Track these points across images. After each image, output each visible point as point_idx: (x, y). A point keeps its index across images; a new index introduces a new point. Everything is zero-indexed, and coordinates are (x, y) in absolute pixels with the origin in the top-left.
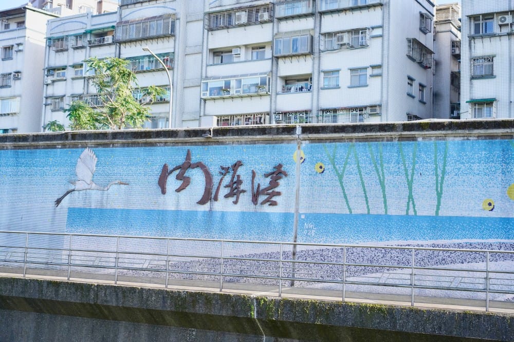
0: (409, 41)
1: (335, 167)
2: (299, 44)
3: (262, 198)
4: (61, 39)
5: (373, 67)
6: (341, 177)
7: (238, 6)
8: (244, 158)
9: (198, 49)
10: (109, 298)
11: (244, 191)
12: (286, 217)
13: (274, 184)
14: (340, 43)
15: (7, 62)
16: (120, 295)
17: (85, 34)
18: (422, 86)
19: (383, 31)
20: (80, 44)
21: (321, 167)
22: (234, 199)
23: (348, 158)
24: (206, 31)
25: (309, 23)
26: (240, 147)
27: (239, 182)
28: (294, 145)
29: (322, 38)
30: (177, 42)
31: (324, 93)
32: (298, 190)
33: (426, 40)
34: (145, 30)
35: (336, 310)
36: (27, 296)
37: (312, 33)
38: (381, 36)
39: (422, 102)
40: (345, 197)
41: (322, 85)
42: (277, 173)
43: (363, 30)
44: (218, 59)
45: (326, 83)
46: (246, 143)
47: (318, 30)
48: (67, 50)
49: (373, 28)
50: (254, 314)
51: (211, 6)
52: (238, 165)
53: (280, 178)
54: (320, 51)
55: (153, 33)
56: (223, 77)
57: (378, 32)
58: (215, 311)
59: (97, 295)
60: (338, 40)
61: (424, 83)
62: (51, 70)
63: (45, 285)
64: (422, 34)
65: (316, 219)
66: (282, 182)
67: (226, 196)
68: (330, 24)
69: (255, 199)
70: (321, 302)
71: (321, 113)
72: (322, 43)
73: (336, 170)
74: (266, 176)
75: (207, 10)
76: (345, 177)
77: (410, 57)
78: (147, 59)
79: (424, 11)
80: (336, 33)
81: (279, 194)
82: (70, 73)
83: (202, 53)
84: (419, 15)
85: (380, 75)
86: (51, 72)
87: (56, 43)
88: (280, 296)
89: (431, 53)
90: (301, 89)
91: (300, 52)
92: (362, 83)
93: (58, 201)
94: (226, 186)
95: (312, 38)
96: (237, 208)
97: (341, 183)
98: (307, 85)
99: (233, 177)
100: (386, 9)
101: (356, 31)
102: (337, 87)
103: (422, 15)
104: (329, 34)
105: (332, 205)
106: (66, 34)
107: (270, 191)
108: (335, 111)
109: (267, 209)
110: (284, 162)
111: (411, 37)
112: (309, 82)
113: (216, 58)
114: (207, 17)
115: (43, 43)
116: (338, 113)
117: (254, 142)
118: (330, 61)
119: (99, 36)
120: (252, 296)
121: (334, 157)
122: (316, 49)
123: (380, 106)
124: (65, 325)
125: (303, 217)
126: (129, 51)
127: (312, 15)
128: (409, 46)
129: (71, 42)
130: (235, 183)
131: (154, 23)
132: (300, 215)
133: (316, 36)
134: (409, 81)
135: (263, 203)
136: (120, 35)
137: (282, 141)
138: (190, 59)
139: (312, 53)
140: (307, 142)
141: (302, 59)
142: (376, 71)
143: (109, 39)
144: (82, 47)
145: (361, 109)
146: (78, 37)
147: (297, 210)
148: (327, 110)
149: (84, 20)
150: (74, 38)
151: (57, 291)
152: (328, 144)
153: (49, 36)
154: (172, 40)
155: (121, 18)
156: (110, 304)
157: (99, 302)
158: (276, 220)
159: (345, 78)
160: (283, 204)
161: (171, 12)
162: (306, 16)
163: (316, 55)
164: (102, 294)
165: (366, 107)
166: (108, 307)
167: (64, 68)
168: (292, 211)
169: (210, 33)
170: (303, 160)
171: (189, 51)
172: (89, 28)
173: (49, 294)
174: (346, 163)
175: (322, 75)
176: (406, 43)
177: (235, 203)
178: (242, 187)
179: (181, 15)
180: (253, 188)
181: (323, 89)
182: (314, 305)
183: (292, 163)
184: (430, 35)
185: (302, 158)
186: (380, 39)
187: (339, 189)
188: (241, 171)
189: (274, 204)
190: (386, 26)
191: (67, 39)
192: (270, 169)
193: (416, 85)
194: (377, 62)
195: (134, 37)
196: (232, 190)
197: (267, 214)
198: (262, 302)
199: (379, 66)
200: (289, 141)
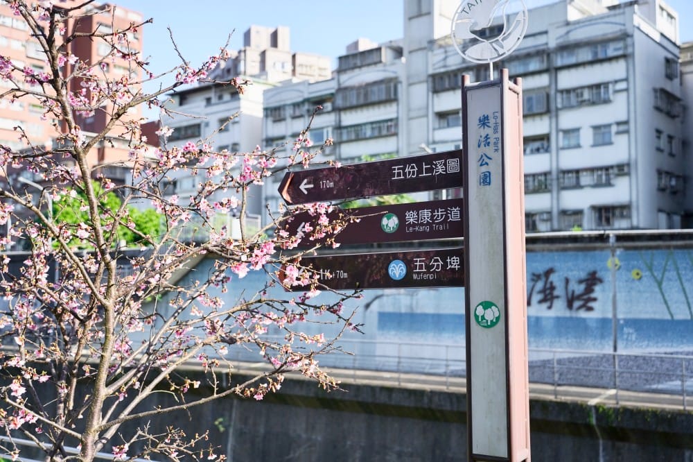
0: (655, 90)
1: (653, 275)
2: (534, 102)
3: (577, 304)
4: (277, 109)
5: (618, 124)
6: (660, 284)
7: (464, 65)
8: (557, 265)
9: (422, 112)
10: (443, 403)
11: (557, 297)
12: (604, 322)
13: (589, 290)
14: (580, 99)
15: (224, 134)
16: (454, 400)
17: (303, 102)
18: (670, 138)
19: (628, 84)
20: (298, 113)
21: (638, 274)
22: (548, 304)
23: (666, 264)
24: (430, 94)
25: (543, 80)
26: (551, 254)
27: (552, 288)
28: (608, 252)
29: (559, 95)
30: (400, 106)
31: (563, 154)
32: (614, 297)
33: (673, 87)
34: (366, 95)
35: (678, 418)
36: (360, 399)
37: (547, 90)
38: (627, 90)
39: (671, 155)
40: (666, 302)
41: (561, 144)
42: (592, 280)
43: (606, 85)
44: (444, 123)
45: (566, 143)
46: (557, 250)
47: (553, 86)
48: (284, 119)
49: (616, 82)
50: (593, 421)
51: (437, 66)
52: (549, 272)
53: (595, 284)
54: (557, 109)
55: (375, 98)
56: (453, 141)
57: (622, 85)
58: (552, 417)
59: (430, 400)
60: (577, 96)
61: (672, 134)
62: (269, 141)
63: (378, 390)
64: (668, 81)
65: (637, 324)
66: (597, 288)
67: (541, 302)
68: (567, 80)
69: (570, 305)
70: (663, 410)
71: (561, 175)
72: (559, 100)
73: (655, 277)
74: (581, 282)
75: (431, 71)
76: (664, 284)
77: (657, 109)
78: (369, 127)
79: (670, 56)
80: (574, 90)
81: (595, 300)
82: (289, 143)
83: (427, 116)
84: (663, 61)
85: (627, 132)
86: (270, 142)
87: (274, 113)
88: (617, 403)
89: (679, 100)
90: (538, 150)
91: (535, 110)
92: (607, 140)
93: (367, 306)
94: (540, 292)
95: (548, 96)
96: (552, 313)
97: (661, 289)
98: (543, 145)
99: (546, 283)
100: (630, 61)
101: (598, 86)
102: (578, 146)
103: (668, 61)
104: (568, 91)
105: (651, 310)
106: (282, 103)
107: (585, 297)
108: (577, 171)
109: (583, 314)
110: (598, 269)
111: (658, 86)
112: (545, 143)
113: (442, 121)
114: (430, 79)
115: (261, 114)
116: (581, 174)
117: (565, 250)
118: (568, 119)
119: (317, 104)
120: (589, 403)
121: (652, 264)
122: (553, 107)
123: (628, 165)
124: (396, 425)
125: (622, 322)
126: (349, 119)
127: (546, 71)
128: (656, 97)
129: (289, 112)
130: (548, 289)
131: (375, 88)
132: (619, 320)
133: (552, 92)
134: (658, 135)
135: (580, 308)
136: (339, 102)
137: (595, 249)
138: (415, 123)
139: (548, 111)
140: (622, 250)
141: (537, 119)
142: (622, 128)
143: (328, 106)
144: (301, 116)
145: (607, 168)
146: (296, 105)
147: (615, 315)
148: (569, 172)
149: (301, 88)
150: (292, 107)
151: (390, 397)
152: (643, 252)
153: (265, 107)
154: (394, 106)
155: (339, 84)
156: (444, 408)
157: (433, 406)
158: (593, 325)
159: (587, 137)
160: (601, 309)
161: (392, 75)
162: (539, 72)
163: (554, 113)
164: (436, 399)
165: (612, 167)
166: (442, 412)
167: (283, 138)
168: (610, 315)
169: (435, 95)
170: (617, 267)
171: (413, 114)
172: (306, 96)
173: (383, 398)
174: (665, 270)
175: (561, 134)
176: (652, 94)
177: (550, 308)
178: (556, 293)
179: (403, 78)
180: (567, 294)
181: (563, 148)
182: (655, 414)
183: (607, 270)
184: (677, 81)
185: (616, 265)
186: (624, 95)
187: (659, 296)
188: (554, 278)
189: (590, 309)
190: (631, 79)
191: (284, 109)
192: (583, 275)
193: (664, 138)
194: (623, 118)
195: (355, 102)
196: (546, 296)
197: (584, 320)
198: (601, 410)
199: (626, 123)
200: (602, 249)
